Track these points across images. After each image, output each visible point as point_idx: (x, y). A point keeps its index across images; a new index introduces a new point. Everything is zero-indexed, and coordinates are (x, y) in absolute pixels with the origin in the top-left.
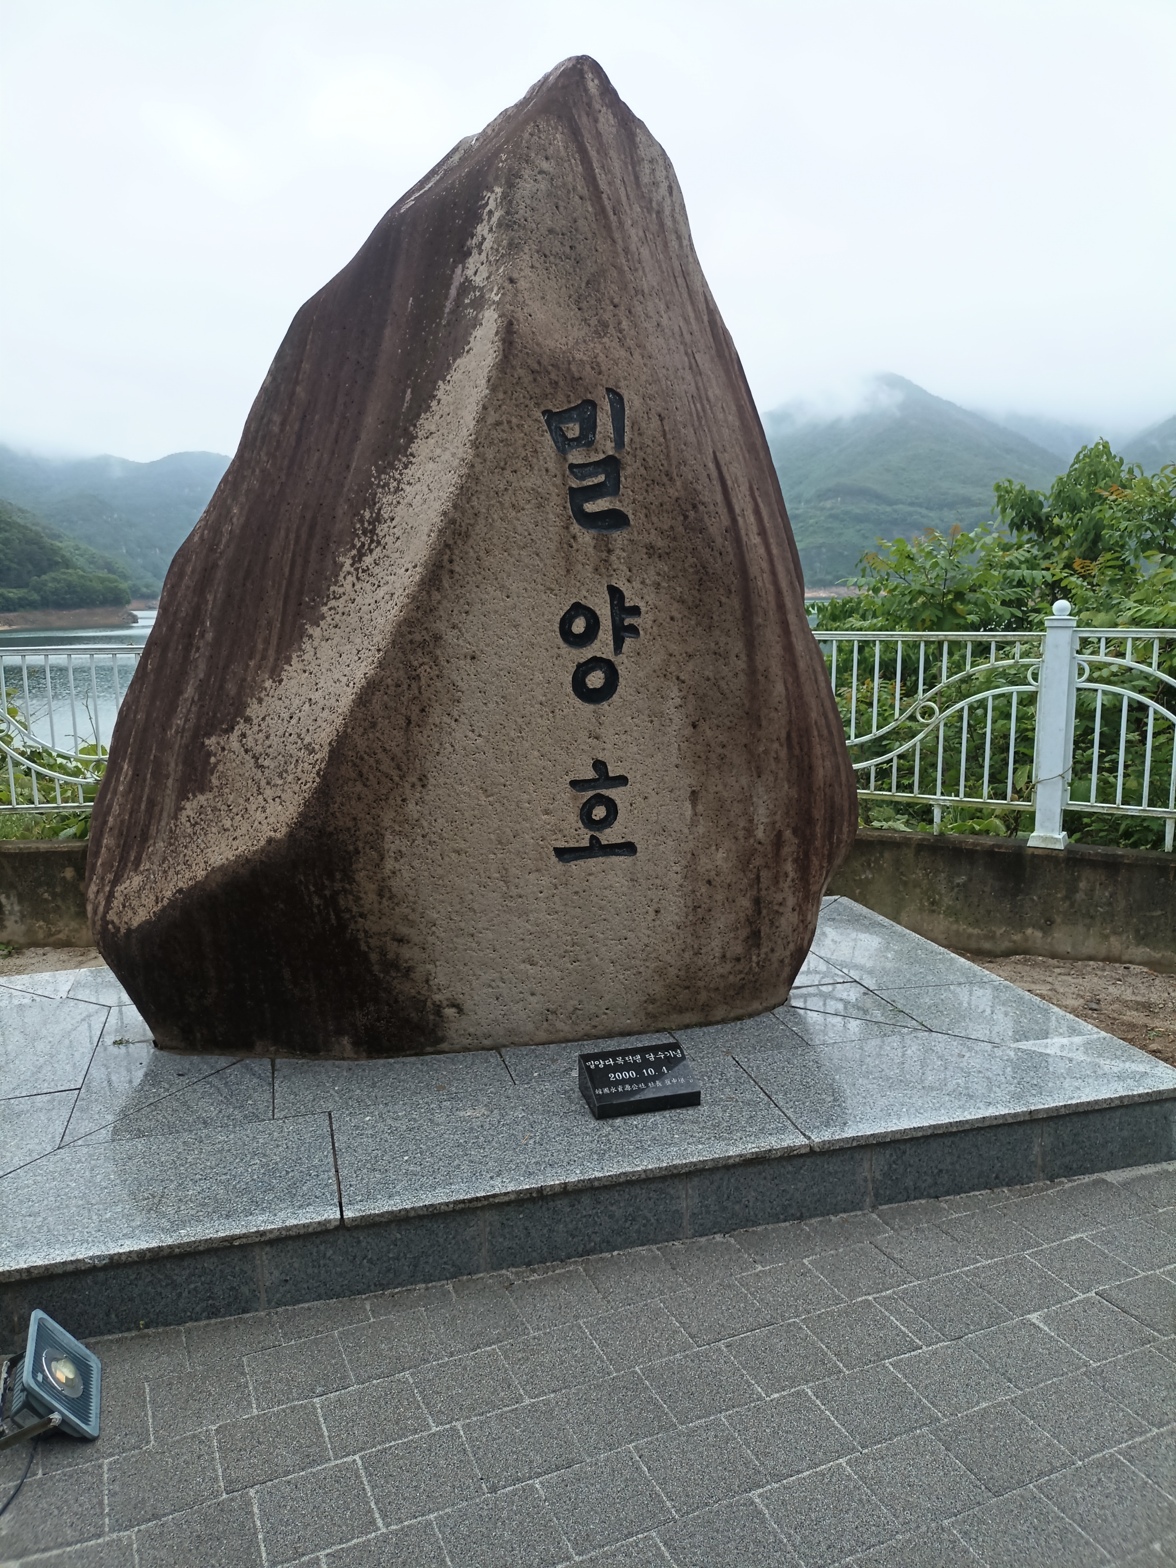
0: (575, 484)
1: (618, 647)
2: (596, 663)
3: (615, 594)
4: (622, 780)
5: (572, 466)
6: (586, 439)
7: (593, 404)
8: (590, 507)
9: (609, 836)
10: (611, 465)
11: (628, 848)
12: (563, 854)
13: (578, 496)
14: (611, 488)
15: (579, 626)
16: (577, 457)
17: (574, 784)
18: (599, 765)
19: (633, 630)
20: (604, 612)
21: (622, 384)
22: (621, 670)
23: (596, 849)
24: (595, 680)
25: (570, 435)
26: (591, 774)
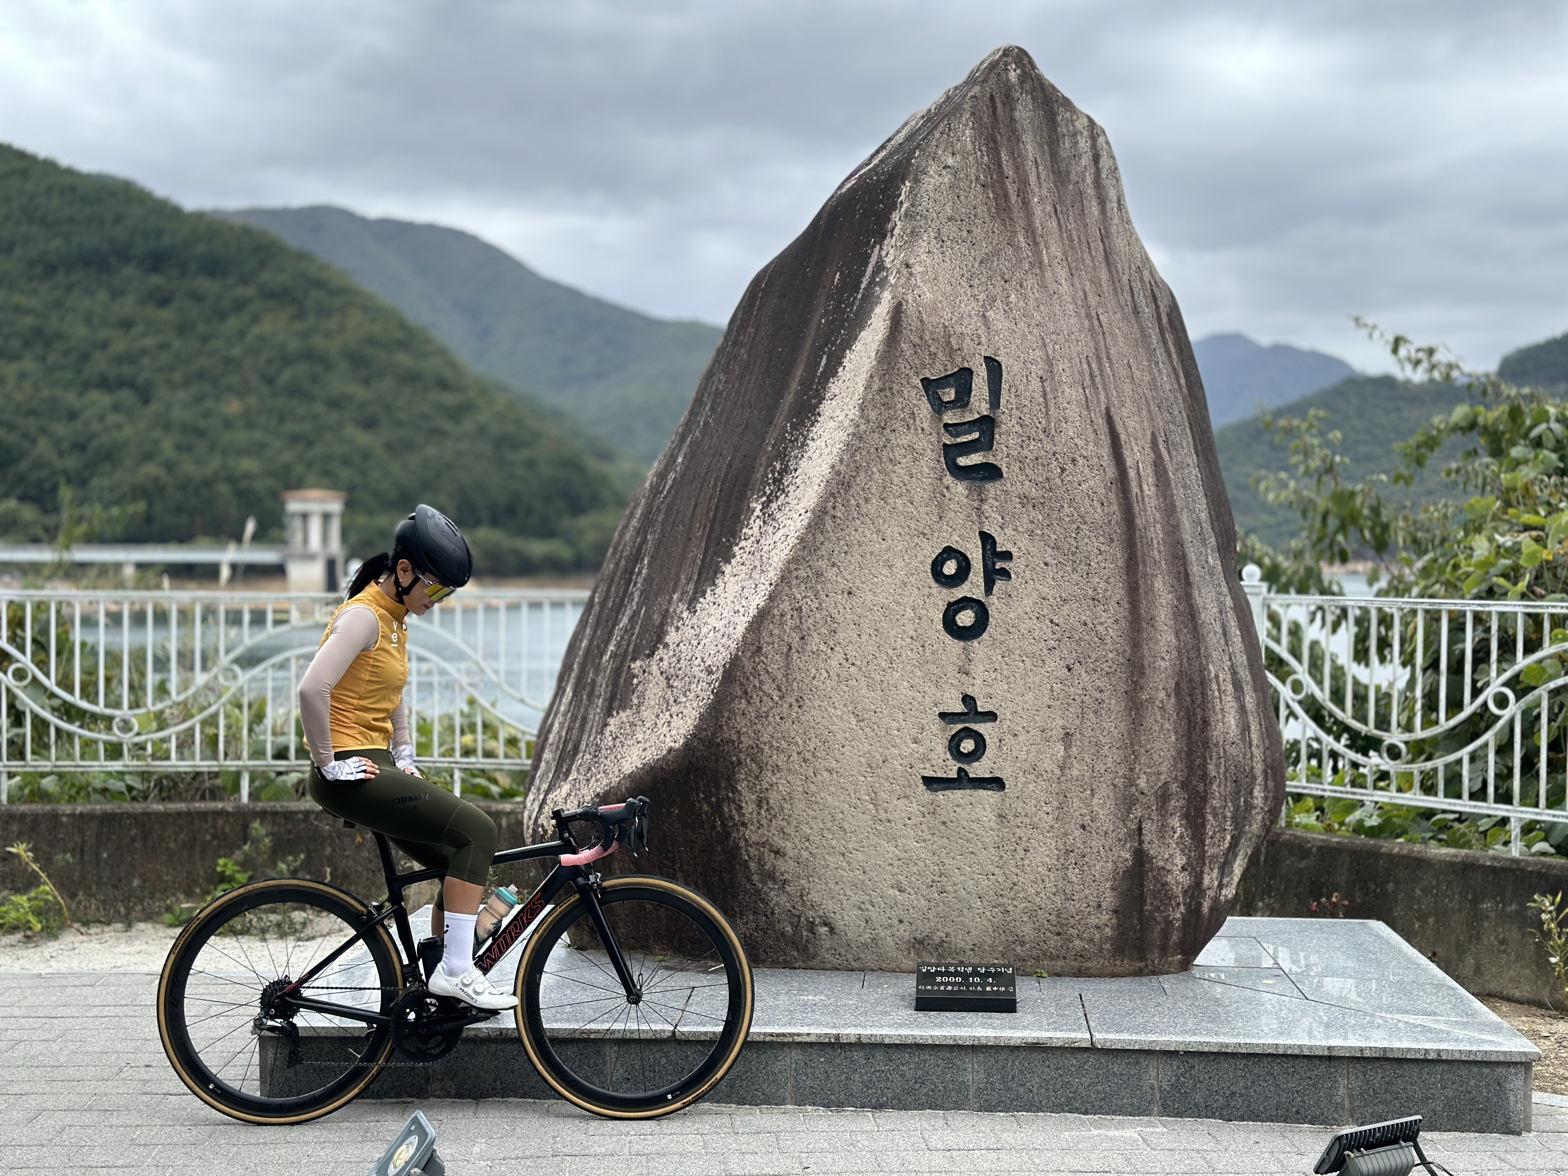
0: (948, 440)
1: (989, 590)
2: (966, 602)
3: (987, 539)
4: (991, 716)
5: (946, 426)
6: (962, 400)
7: (969, 372)
8: (962, 461)
9: (978, 769)
10: (987, 424)
11: (996, 783)
12: (930, 782)
13: (950, 452)
14: (986, 443)
15: (950, 568)
16: (950, 417)
17: (943, 715)
18: (968, 700)
19: (1005, 574)
20: (975, 556)
21: (1002, 352)
22: (992, 611)
23: (962, 781)
24: (965, 618)
25: (946, 399)
26: (959, 708)
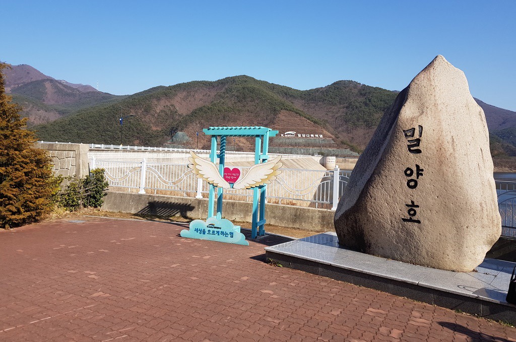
0: (409, 144)
1: (418, 178)
2: (412, 180)
3: (418, 166)
4: (417, 206)
5: (408, 141)
6: (413, 135)
7: (414, 129)
8: (412, 149)
9: (414, 218)
10: (418, 141)
11: (419, 222)
12: (404, 220)
13: (409, 147)
14: (418, 145)
15: (409, 172)
16: (410, 139)
17: (407, 205)
18: (413, 202)
19: (422, 175)
20: (415, 169)
21: (423, 124)
22: (419, 183)
23: (411, 220)
24: (412, 184)
25: (408, 135)
26: (410, 203)
